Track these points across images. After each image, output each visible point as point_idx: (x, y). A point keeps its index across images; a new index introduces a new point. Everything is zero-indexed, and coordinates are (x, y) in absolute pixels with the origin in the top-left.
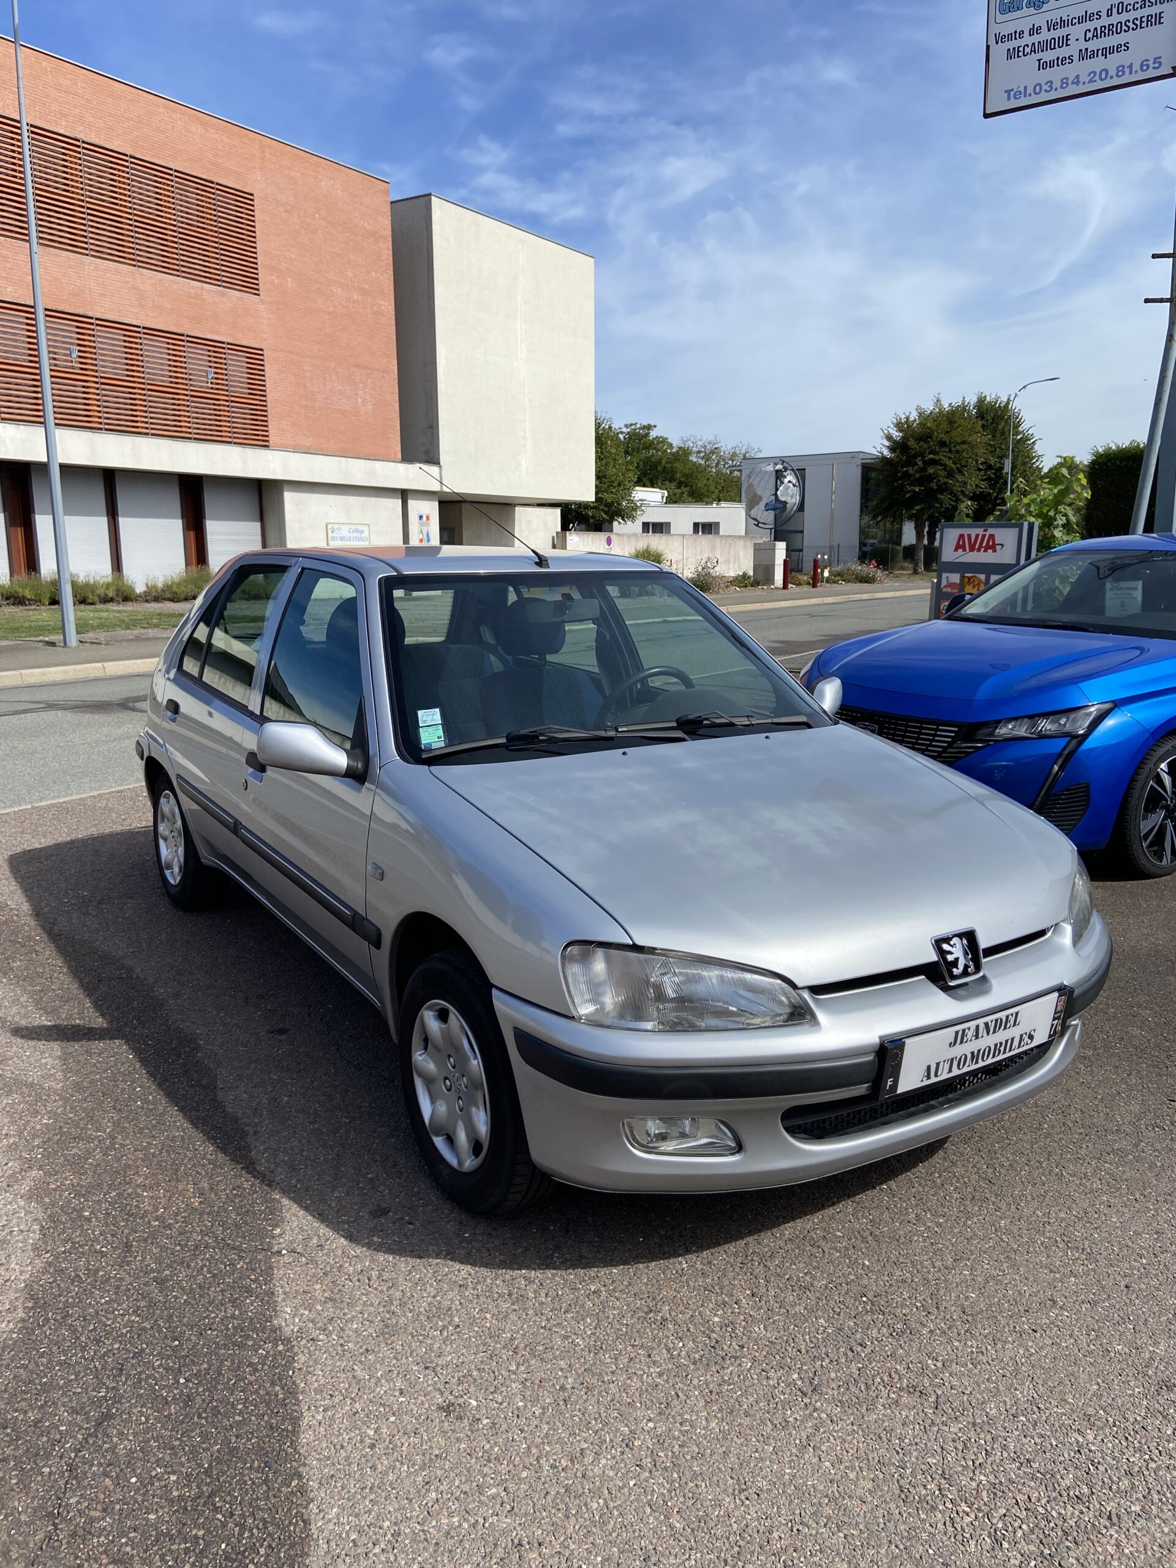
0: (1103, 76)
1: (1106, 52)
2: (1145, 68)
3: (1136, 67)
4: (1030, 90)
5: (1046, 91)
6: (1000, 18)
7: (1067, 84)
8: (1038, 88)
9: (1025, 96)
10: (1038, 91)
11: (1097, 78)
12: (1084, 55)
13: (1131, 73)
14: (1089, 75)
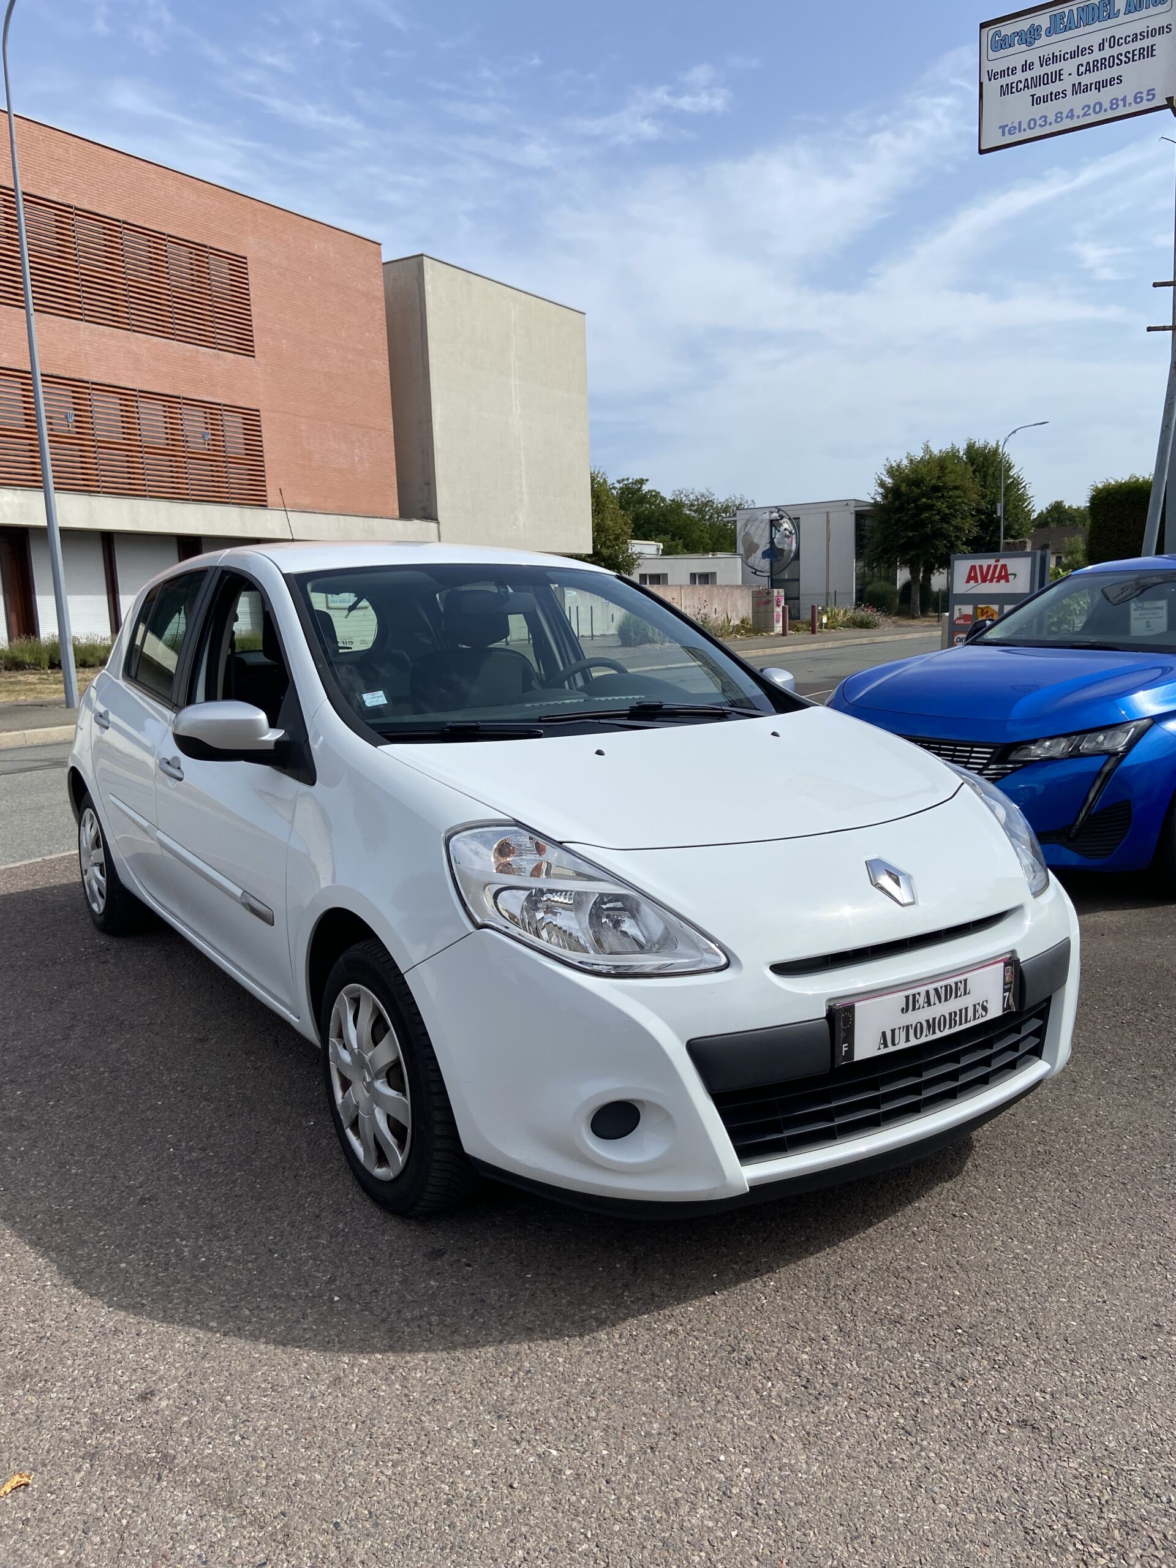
0: (1097, 109)
1: (1099, 86)
2: (1138, 100)
3: (1130, 99)
4: (1024, 126)
5: (1041, 126)
6: (992, 55)
7: (1062, 119)
8: (1032, 123)
9: (1020, 131)
10: (1032, 126)
11: (1091, 111)
12: (1077, 89)
13: (1124, 106)
14: (1083, 109)
